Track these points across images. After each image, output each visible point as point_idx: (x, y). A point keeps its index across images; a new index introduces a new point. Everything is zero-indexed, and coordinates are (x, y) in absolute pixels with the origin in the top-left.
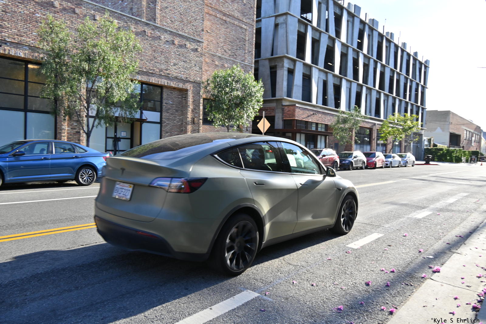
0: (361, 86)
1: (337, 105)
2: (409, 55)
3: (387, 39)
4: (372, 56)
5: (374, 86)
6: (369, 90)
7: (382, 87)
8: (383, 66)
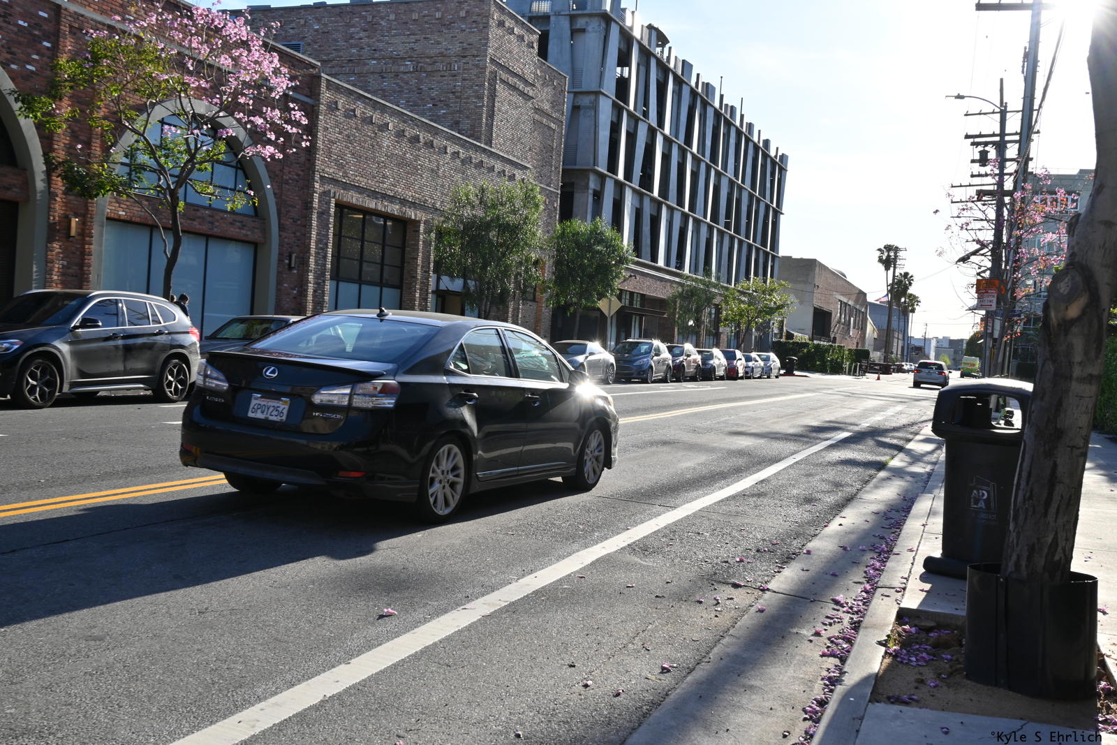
0: (685, 217)
1: (654, 258)
2: (756, 147)
3: (726, 119)
4: (703, 155)
5: (705, 217)
6: (697, 222)
7: (715, 218)
8: (718, 174)
